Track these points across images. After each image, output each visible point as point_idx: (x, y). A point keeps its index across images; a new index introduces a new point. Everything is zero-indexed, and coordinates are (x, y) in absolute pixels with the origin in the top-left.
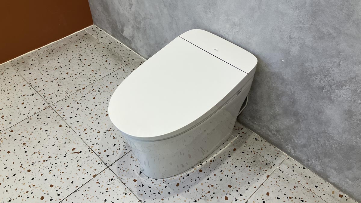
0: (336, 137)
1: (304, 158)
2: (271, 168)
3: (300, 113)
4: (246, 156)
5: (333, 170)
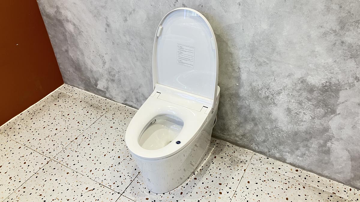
0: (284, 129)
1: (266, 150)
2: (245, 164)
3: (257, 118)
4: (225, 160)
5: (287, 153)
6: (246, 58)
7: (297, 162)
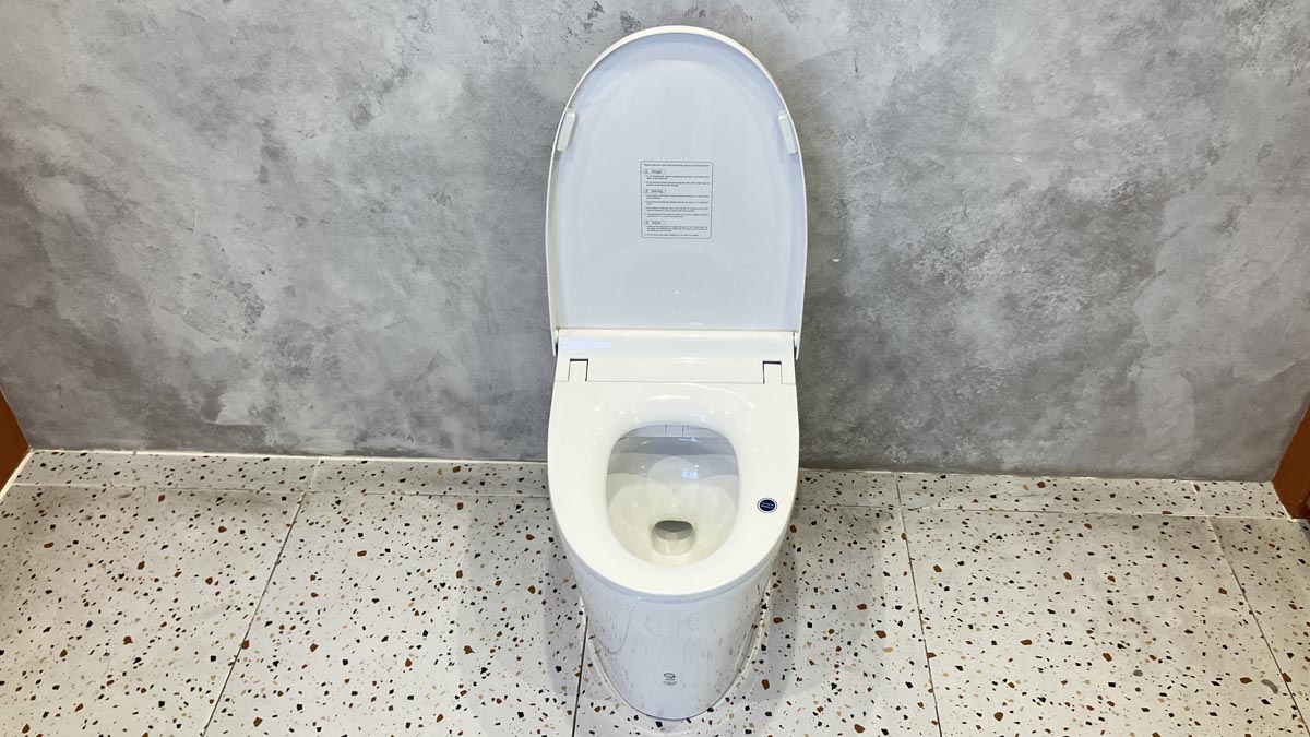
0: (995, 365)
1: (936, 452)
2: (892, 518)
3: (903, 357)
4: (828, 526)
5: (1005, 441)
6: (869, 164)
7: (1036, 459)
